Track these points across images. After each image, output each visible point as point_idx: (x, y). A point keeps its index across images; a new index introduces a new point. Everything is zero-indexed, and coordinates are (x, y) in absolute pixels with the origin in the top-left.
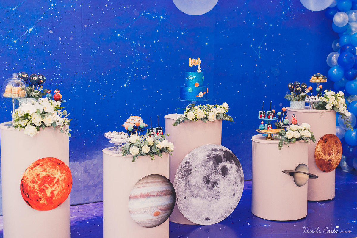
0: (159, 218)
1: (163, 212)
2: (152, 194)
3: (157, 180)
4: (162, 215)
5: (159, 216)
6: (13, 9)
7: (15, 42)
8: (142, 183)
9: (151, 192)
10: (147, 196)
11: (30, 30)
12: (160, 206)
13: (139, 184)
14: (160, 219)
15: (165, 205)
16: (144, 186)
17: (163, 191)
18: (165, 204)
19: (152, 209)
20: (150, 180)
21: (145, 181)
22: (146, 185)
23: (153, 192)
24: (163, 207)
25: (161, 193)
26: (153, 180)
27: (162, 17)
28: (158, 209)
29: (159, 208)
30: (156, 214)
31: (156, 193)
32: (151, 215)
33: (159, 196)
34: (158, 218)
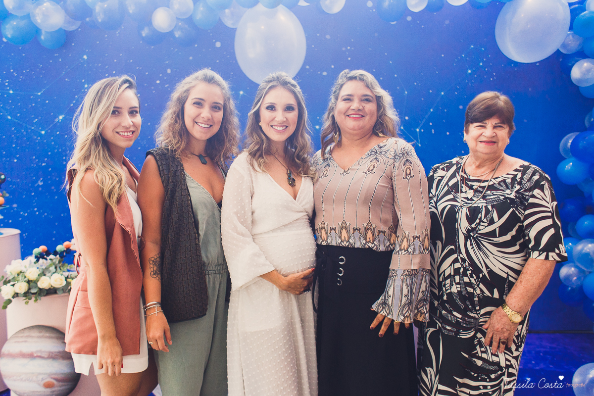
0: (54, 391)
1: (61, 383)
2: (39, 354)
3: (48, 335)
4: (59, 388)
5: (53, 389)
6: (39, 94)
7: (43, 132)
8: (22, 337)
9: (37, 352)
10: (31, 356)
11: (61, 117)
12: (54, 374)
13: (17, 337)
14: (55, 393)
15: (62, 374)
16: (25, 341)
17: (60, 352)
18: (62, 372)
19: (41, 377)
20: (35, 333)
21: (27, 333)
22: (29, 340)
23: (40, 351)
24: (59, 377)
25: (55, 355)
26: (41, 334)
27: (241, 93)
28: (52, 378)
29: (53, 376)
30: (48, 385)
31: (46, 353)
32: (39, 384)
33: (51, 359)
34: (51, 392)
